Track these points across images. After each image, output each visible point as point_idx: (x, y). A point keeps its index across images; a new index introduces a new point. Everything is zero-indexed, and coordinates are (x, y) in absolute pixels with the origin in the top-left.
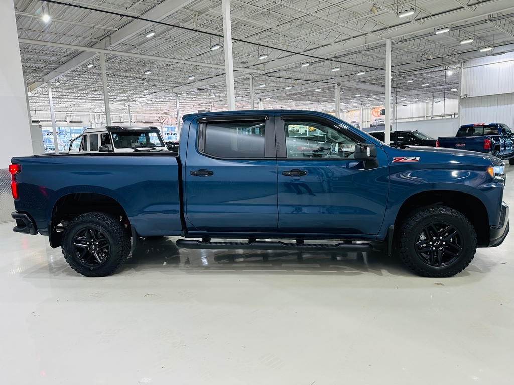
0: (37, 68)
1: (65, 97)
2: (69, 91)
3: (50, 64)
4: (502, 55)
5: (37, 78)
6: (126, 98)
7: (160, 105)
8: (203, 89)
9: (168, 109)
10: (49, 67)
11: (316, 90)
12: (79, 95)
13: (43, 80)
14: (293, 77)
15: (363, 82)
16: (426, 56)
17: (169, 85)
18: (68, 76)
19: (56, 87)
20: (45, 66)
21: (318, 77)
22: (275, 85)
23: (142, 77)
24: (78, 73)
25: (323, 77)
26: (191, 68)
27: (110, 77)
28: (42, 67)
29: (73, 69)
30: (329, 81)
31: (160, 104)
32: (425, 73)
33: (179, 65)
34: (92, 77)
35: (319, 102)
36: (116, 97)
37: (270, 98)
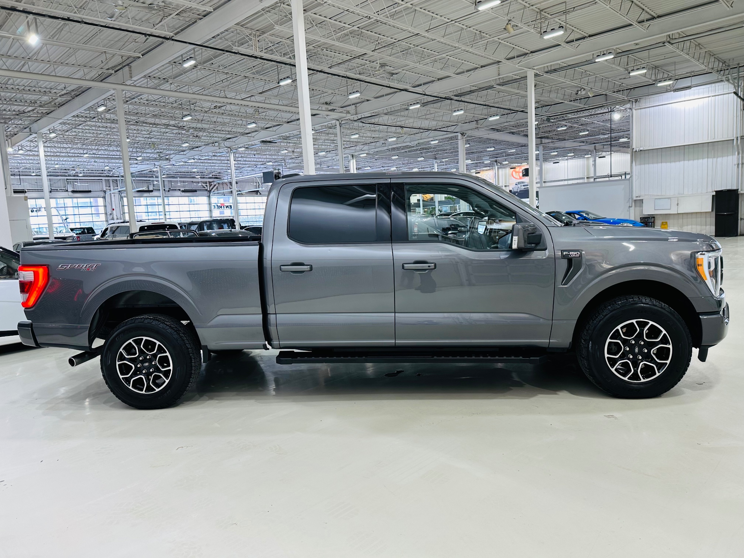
0: (20, 113)
1: (63, 154)
2: (70, 146)
3: (40, 106)
4: (687, 91)
5: (22, 126)
6: (155, 156)
7: (206, 165)
8: (270, 142)
9: (219, 171)
10: (40, 112)
11: (432, 143)
12: (85, 152)
13: (30, 131)
14: (398, 124)
15: (498, 130)
16: (583, 93)
17: (220, 135)
18: (68, 124)
19: (51, 140)
20: (33, 110)
21: (433, 124)
22: (373, 136)
23: (179, 125)
24: (83, 119)
25: (441, 124)
26: (250, 111)
27: (132, 125)
28: (29, 112)
29: (75, 113)
30: (449, 129)
31: (207, 163)
32: (582, 117)
33: (233, 107)
34: (105, 125)
35: (436, 159)
36: (140, 154)
37: (367, 154)
